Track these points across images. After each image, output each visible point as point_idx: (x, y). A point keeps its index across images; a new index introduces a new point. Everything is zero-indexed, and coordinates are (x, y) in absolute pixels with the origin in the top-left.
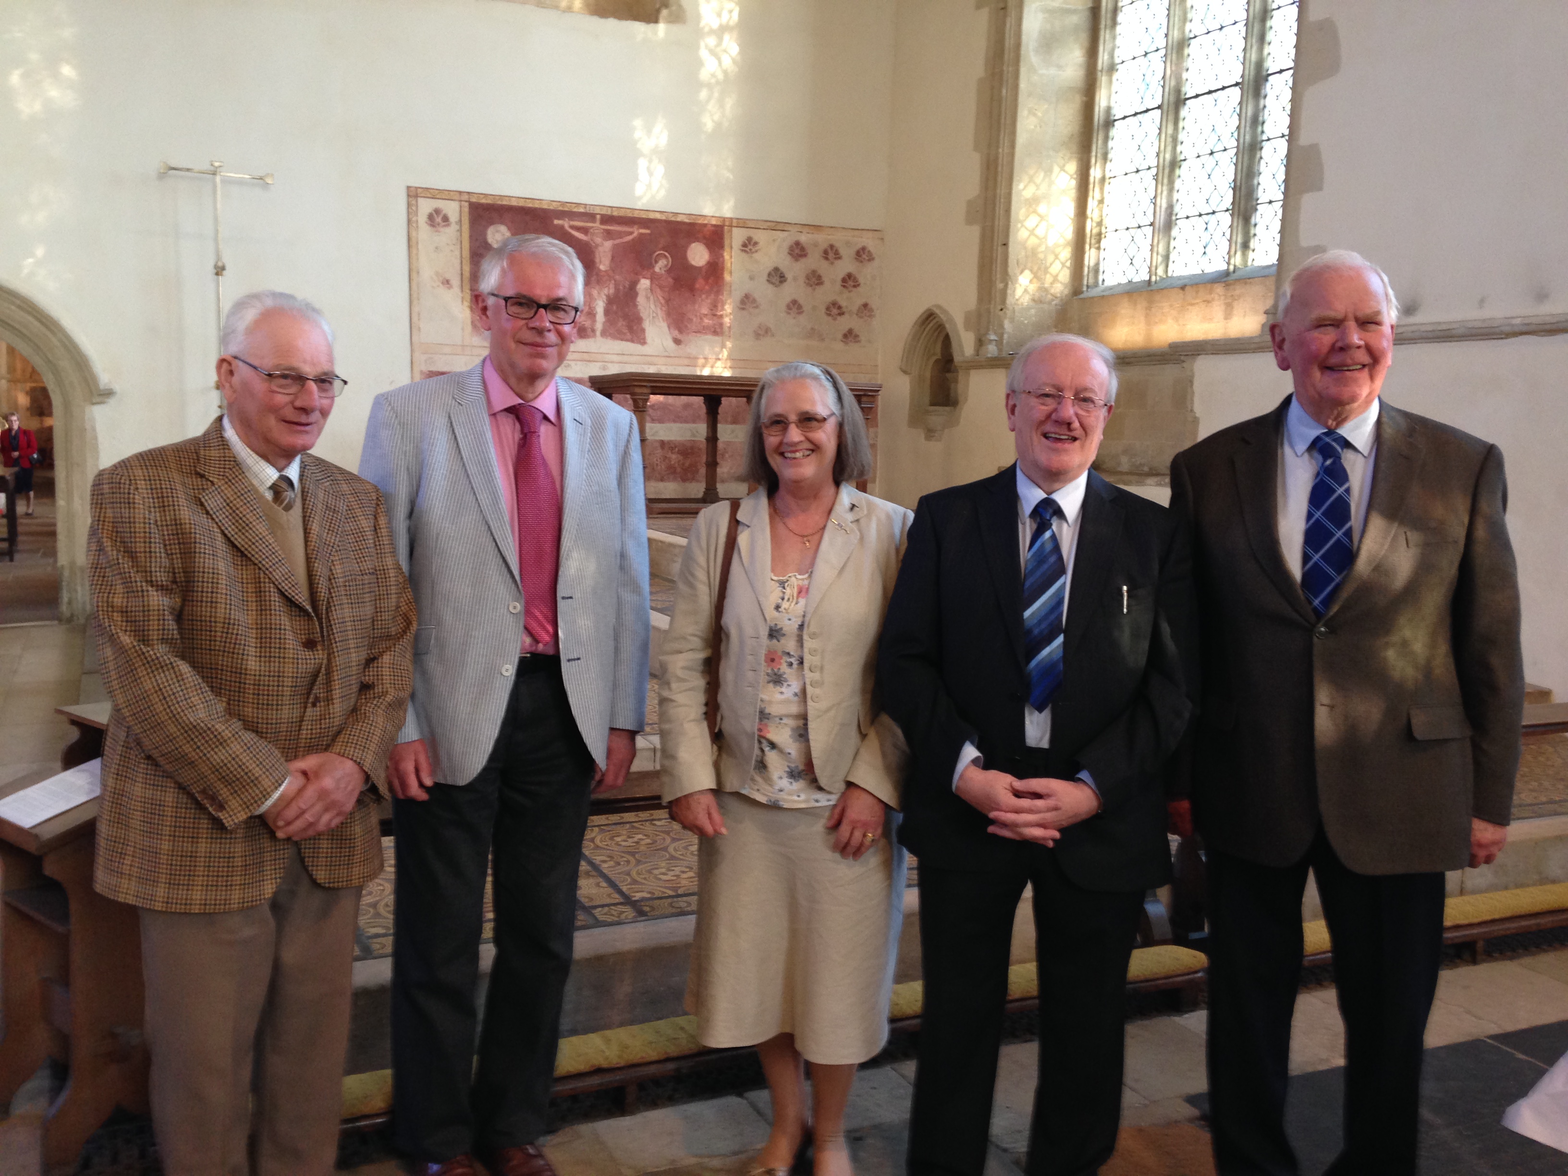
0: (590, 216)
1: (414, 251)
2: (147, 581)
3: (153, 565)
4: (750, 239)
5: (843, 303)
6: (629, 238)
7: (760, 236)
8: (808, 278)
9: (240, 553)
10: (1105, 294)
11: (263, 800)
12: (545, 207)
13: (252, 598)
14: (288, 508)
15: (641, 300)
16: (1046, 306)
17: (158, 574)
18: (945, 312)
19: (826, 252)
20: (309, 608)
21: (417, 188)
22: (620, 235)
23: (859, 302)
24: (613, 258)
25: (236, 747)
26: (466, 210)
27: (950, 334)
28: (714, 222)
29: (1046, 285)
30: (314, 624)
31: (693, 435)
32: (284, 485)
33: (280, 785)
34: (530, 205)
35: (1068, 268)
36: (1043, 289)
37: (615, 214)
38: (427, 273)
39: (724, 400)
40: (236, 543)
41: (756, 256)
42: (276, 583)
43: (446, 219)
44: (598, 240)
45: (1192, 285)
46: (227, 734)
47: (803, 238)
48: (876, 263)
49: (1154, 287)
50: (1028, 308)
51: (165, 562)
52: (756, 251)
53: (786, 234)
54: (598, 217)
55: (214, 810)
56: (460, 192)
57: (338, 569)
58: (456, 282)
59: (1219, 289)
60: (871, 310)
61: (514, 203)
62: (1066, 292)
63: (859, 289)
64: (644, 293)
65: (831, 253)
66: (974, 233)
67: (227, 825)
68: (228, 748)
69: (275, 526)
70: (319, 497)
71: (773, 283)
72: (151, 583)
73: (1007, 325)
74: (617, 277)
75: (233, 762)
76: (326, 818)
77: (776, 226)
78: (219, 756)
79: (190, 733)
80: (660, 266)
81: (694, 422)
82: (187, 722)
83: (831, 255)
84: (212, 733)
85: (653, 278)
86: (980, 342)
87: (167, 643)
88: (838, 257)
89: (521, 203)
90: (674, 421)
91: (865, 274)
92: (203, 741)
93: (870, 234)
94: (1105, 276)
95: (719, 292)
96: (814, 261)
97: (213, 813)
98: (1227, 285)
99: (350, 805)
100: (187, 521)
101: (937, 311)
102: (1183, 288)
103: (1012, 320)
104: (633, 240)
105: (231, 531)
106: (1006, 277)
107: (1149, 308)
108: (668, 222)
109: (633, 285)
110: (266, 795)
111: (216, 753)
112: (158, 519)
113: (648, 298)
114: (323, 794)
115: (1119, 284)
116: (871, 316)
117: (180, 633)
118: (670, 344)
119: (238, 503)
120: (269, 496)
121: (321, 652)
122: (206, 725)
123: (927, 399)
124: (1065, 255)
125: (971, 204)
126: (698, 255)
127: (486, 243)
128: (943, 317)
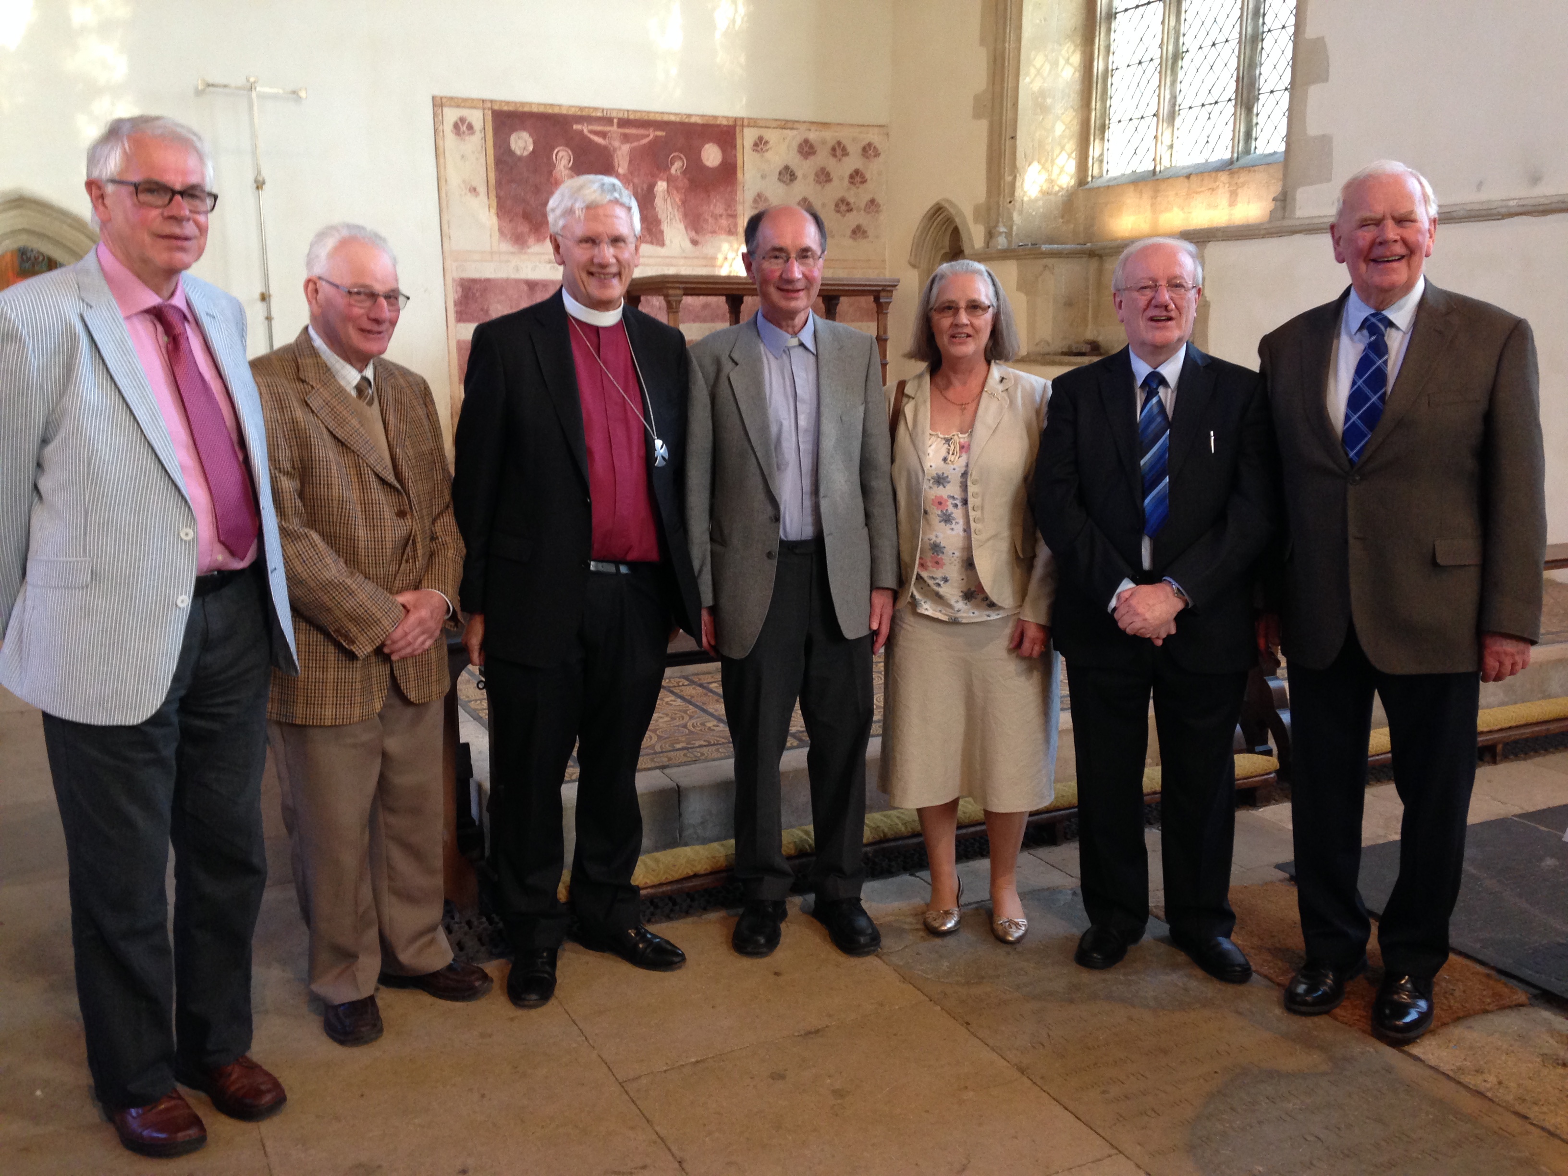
0: (607, 120)
1: (442, 160)
2: (277, 469)
4: (761, 138)
5: (852, 200)
6: (645, 141)
7: (771, 136)
8: (817, 175)
9: (341, 444)
10: (1111, 183)
12: (564, 112)
14: (370, 404)
15: (659, 202)
16: (1052, 198)
17: (285, 462)
18: (954, 205)
19: (834, 149)
20: (396, 484)
21: (441, 98)
22: (638, 138)
23: (868, 197)
24: (630, 161)
25: (362, 596)
26: (489, 117)
27: (960, 227)
28: (725, 122)
29: (1054, 178)
30: (403, 498)
32: (364, 385)
34: (552, 111)
35: (1074, 158)
36: (1051, 182)
37: (632, 117)
38: (454, 179)
39: (746, 300)
40: (337, 435)
41: (768, 155)
42: (372, 467)
43: (470, 127)
44: (616, 144)
45: (1197, 174)
46: (354, 586)
47: (812, 136)
48: (881, 159)
49: (1159, 176)
50: (1037, 200)
51: (288, 453)
52: (767, 150)
53: (795, 132)
54: (615, 121)
55: (347, 644)
56: (483, 101)
58: (482, 189)
59: (1224, 177)
60: (878, 206)
61: (535, 109)
62: (1072, 182)
63: (865, 185)
64: (662, 196)
65: (839, 150)
66: (982, 126)
67: (358, 655)
68: (356, 598)
69: (363, 420)
71: (784, 182)
72: (280, 470)
73: (1016, 217)
74: (636, 180)
75: (361, 608)
76: (421, 639)
77: (785, 125)
78: (349, 604)
79: (327, 587)
80: (676, 168)
82: (325, 579)
83: (839, 152)
84: (343, 586)
85: (670, 180)
86: (990, 235)
87: (298, 518)
88: (845, 153)
89: (542, 110)
90: (694, 321)
91: (872, 170)
92: (337, 593)
93: (876, 129)
94: (1109, 167)
95: (734, 192)
96: (822, 158)
97: (347, 646)
98: (1232, 173)
100: (301, 419)
101: (946, 205)
102: (1188, 177)
103: (1021, 212)
104: (650, 142)
105: (332, 426)
106: (1015, 170)
107: (1154, 197)
108: (682, 124)
109: (651, 187)
111: (347, 602)
113: (665, 200)
114: (421, 622)
115: (1124, 175)
116: (877, 212)
118: (687, 244)
119: (334, 402)
120: (354, 393)
121: (410, 520)
122: (339, 581)
124: (1071, 146)
125: (977, 98)
126: (711, 156)
127: (510, 152)
128: (951, 210)
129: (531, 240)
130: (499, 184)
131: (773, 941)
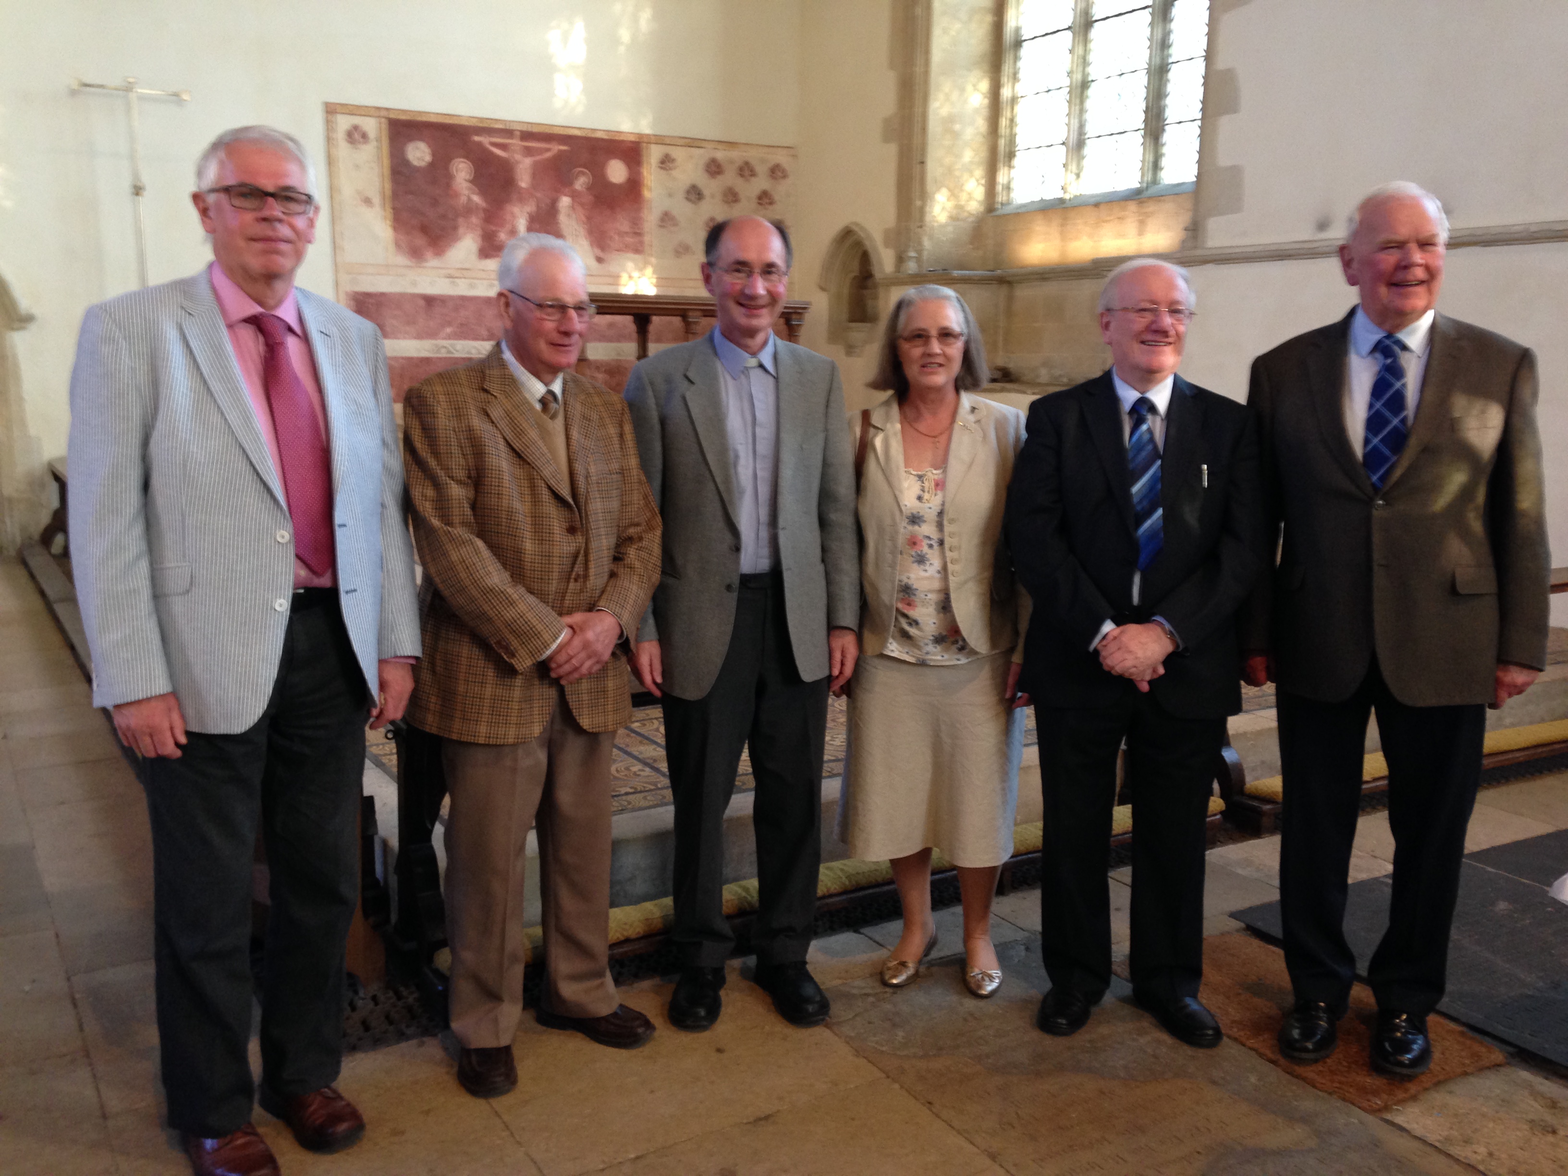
0: (508, 133)
1: (334, 170)
2: (449, 477)
3: (454, 463)
4: (667, 156)
6: (548, 155)
7: (678, 153)
8: (724, 195)
9: (518, 455)
10: (1019, 211)
11: (544, 649)
12: (465, 123)
13: (527, 491)
14: (553, 417)
15: (562, 216)
16: (962, 224)
17: (458, 471)
18: (863, 229)
19: (741, 169)
20: (571, 501)
21: (334, 104)
22: (541, 151)
24: (534, 174)
25: (523, 608)
26: (385, 125)
27: (870, 251)
28: (631, 139)
29: (963, 203)
30: (574, 514)
31: (619, 354)
32: (550, 398)
33: (557, 638)
34: (451, 122)
35: (982, 185)
36: (960, 207)
37: (535, 130)
38: (348, 191)
39: (655, 319)
40: (514, 446)
41: (674, 173)
42: (546, 480)
43: (364, 136)
44: (518, 157)
45: (1105, 203)
47: (720, 155)
48: (789, 180)
49: (1067, 205)
50: (943, 226)
51: (462, 462)
52: (674, 168)
53: (701, 151)
54: (518, 133)
55: (508, 657)
56: (378, 109)
57: (593, 469)
58: (376, 200)
59: (1132, 206)
61: (433, 119)
62: (982, 209)
63: (773, 206)
64: (565, 211)
65: (746, 170)
66: (891, 150)
67: (518, 669)
68: (516, 608)
69: (545, 433)
70: (577, 409)
71: (691, 201)
72: (452, 478)
73: (927, 243)
74: (538, 195)
75: (521, 619)
76: (588, 664)
77: (692, 143)
78: (510, 614)
80: (581, 183)
81: (619, 341)
83: (747, 173)
85: (574, 195)
86: (900, 260)
87: (466, 526)
88: (753, 174)
89: (441, 120)
90: (600, 341)
91: (780, 190)
93: (783, 151)
94: (1018, 194)
95: (639, 210)
96: (730, 178)
97: (507, 659)
98: (1140, 203)
99: (606, 655)
100: (478, 428)
101: (855, 229)
102: (1097, 205)
103: (930, 237)
104: (553, 156)
105: (510, 436)
106: (924, 196)
107: (1063, 225)
108: (587, 139)
109: (554, 203)
110: (547, 646)
111: (508, 612)
112: (456, 426)
113: (569, 216)
114: (586, 645)
115: (1033, 202)
117: (475, 519)
118: (593, 263)
119: (515, 413)
120: (538, 407)
121: (580, 537)
123: (845, 316)
124: (979, 172)
125: (887, 122)
126: (617, 171)
127: (406, 163)
128: (862, 235)
129: (429, 254)
130: (395, 195)
131: (713, 1012)
